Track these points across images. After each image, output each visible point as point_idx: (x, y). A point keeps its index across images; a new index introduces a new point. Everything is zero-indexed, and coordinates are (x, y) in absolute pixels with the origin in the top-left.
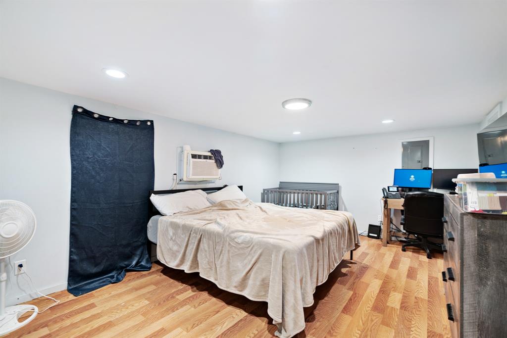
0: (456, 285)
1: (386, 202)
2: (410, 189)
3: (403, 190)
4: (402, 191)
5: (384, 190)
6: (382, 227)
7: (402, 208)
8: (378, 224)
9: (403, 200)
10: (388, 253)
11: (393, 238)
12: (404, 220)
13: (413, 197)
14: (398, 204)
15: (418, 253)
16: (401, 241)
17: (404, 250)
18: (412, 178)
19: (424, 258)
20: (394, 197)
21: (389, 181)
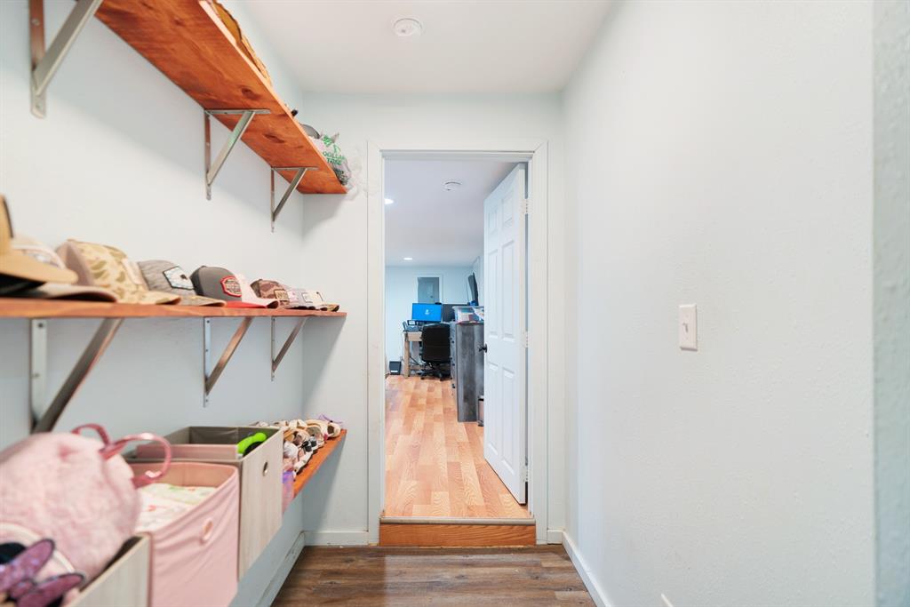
0: (455, 389)
1: (406, 335)
2: (426, 322)
3: (419, 323)
4: (419, 325)
5: (404, 324)
6: (403, 363)
7: (420, 340)
8: (398, 360)
9: (421, 333)
10: (410, 382)
11: (413, 372)
12: (422, 350)
13: (429, 328)
14: (417, 336)
15: (434, 379)
16: (419, 374)
17: (423, 379)
18: (427, 312)
19: (438, 381)
20: (414, 330)
21: (407, 315)
